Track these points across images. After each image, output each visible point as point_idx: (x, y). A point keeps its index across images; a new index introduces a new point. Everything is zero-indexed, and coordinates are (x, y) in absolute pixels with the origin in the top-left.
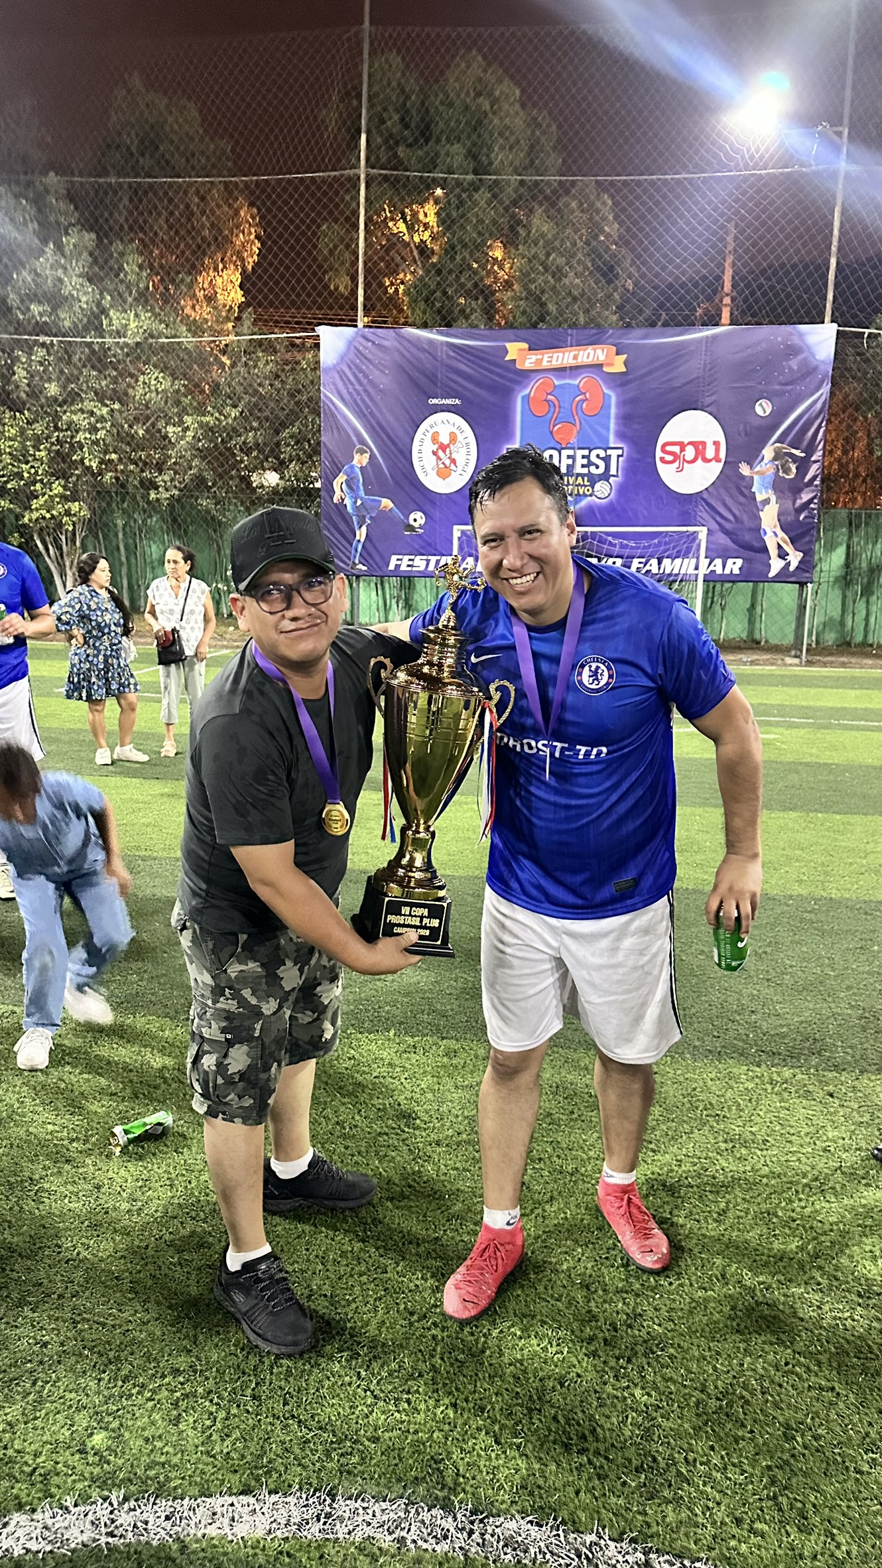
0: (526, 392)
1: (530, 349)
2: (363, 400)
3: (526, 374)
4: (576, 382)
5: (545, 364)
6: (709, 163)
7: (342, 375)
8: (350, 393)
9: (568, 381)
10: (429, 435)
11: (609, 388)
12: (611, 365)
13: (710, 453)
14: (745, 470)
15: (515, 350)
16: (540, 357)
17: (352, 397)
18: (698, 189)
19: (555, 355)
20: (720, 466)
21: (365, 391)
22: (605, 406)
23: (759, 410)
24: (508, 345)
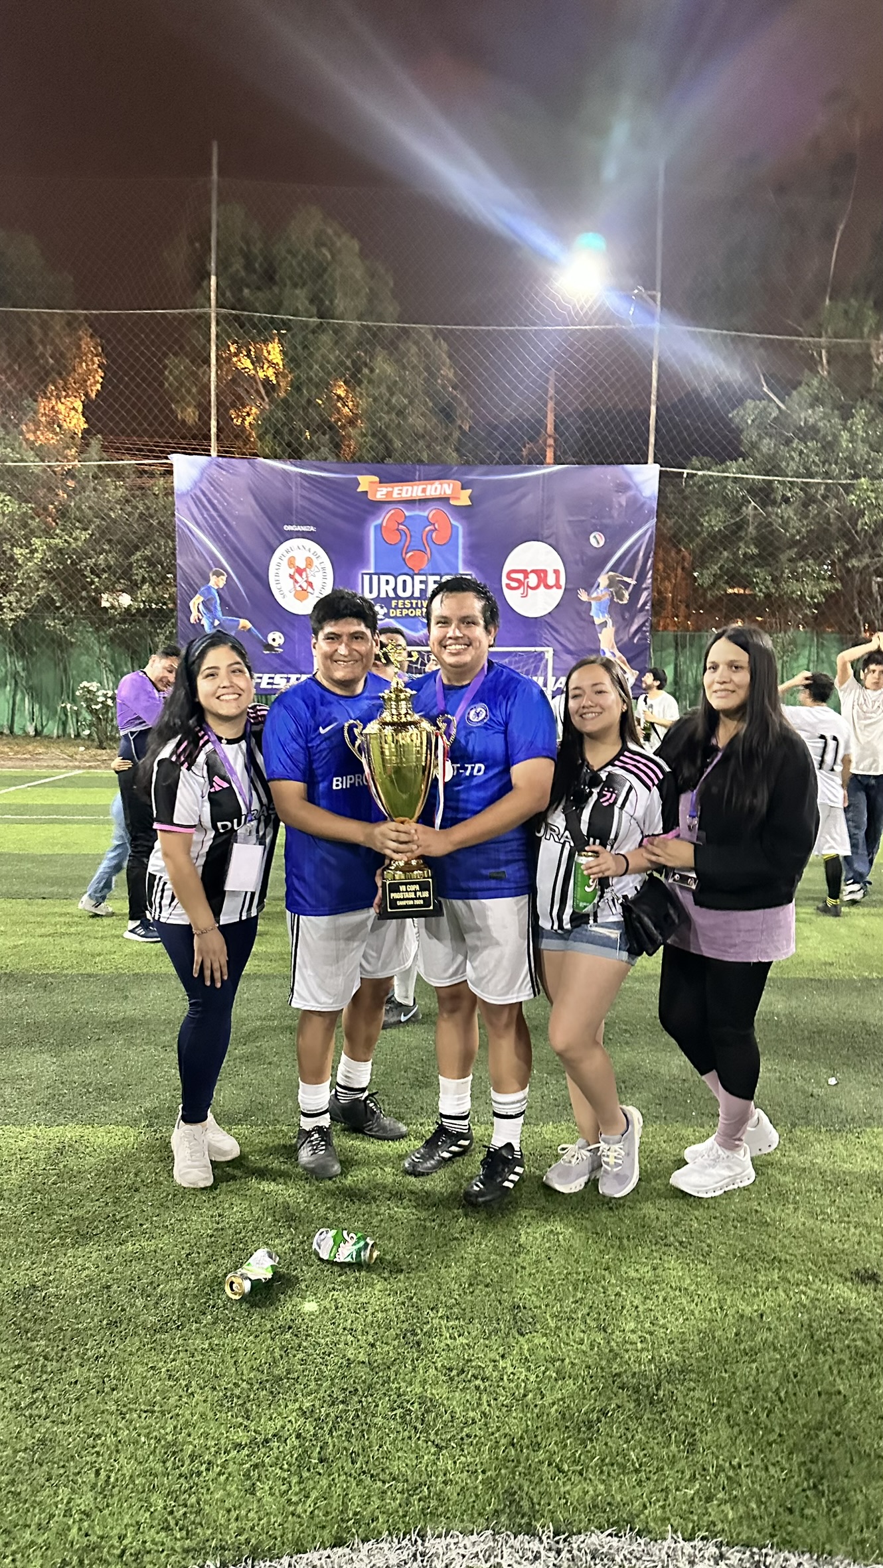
0: (378, 522)
1: (380, 482)
2: (218, 525)
3: (378, 505)
4: (426, 514)
5: (395, 496)
6: (539, 318)
7: (197, 501)
8: (205, 518)
9: (417, 513)
10: (286, 560)
11: (455, 520)
12: (459, 498)
13: (551, 580)
14: (583, 596)
15: (365, 482)
16: (390, 489)
17: (207, 521)
18: (530, 340)
19: (405, 488)
20: (561, 592)
21: (221, 516)
22: (453, 537)
23: (593, 541)
24: (359, 477)
